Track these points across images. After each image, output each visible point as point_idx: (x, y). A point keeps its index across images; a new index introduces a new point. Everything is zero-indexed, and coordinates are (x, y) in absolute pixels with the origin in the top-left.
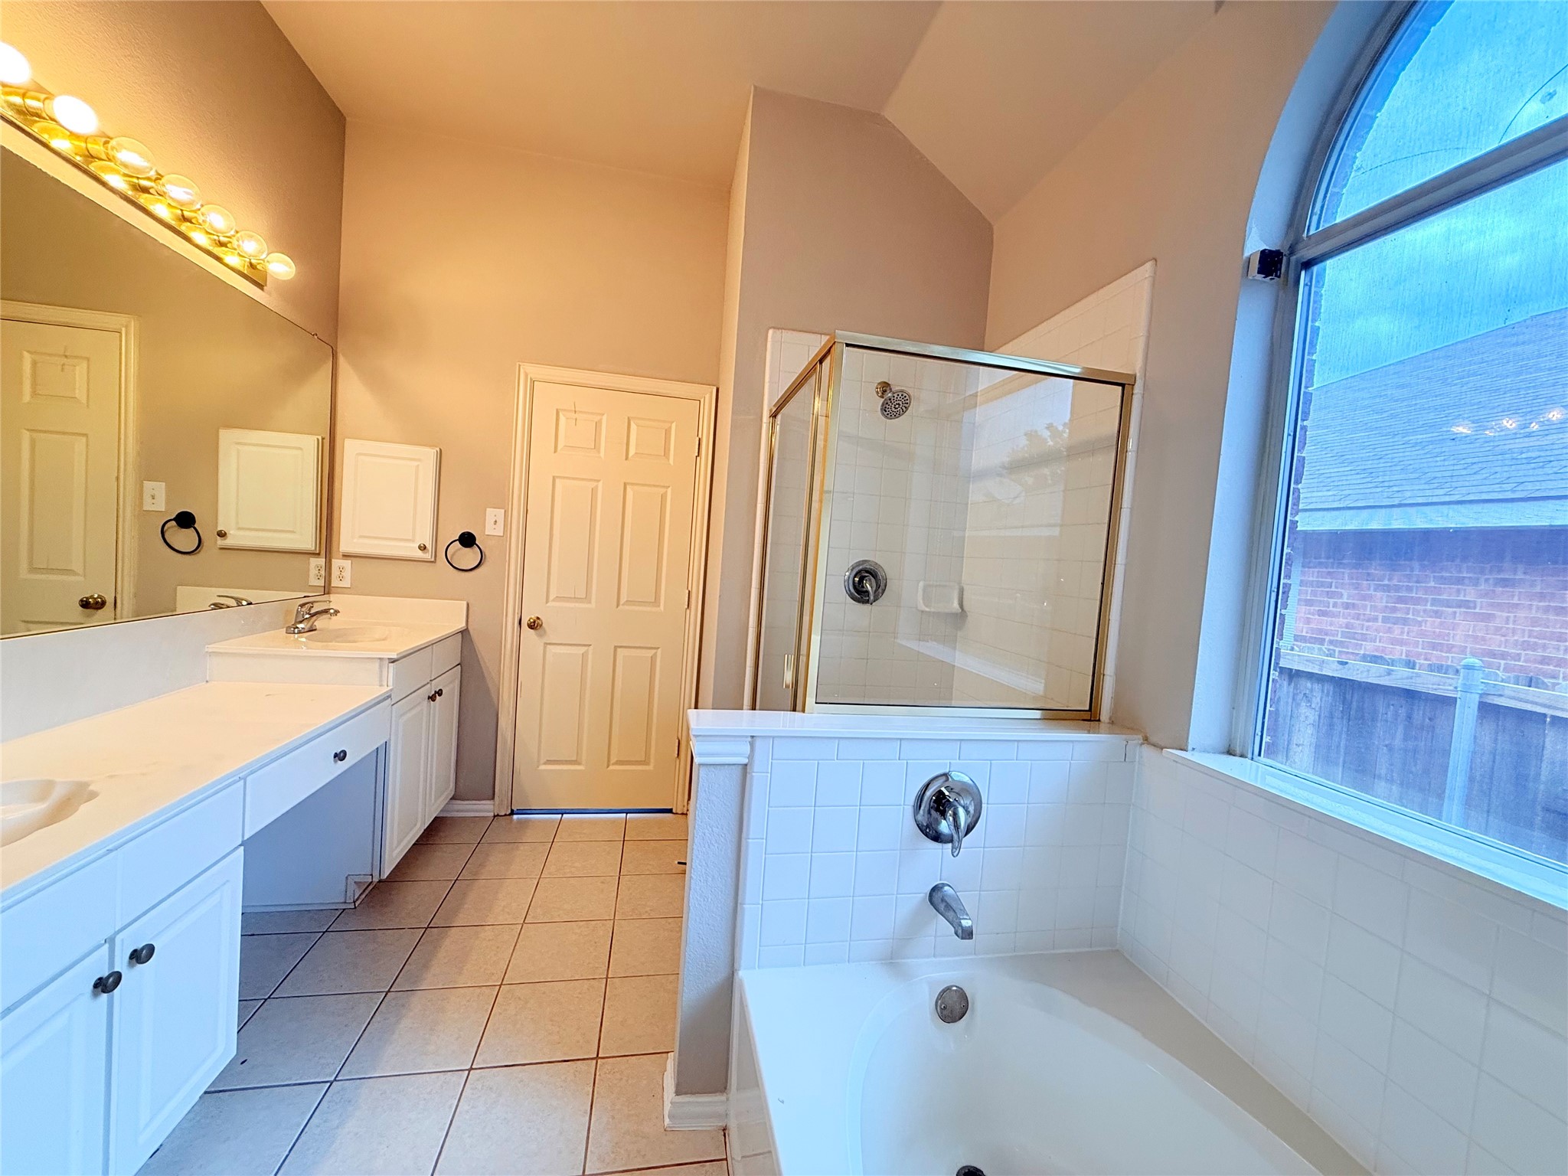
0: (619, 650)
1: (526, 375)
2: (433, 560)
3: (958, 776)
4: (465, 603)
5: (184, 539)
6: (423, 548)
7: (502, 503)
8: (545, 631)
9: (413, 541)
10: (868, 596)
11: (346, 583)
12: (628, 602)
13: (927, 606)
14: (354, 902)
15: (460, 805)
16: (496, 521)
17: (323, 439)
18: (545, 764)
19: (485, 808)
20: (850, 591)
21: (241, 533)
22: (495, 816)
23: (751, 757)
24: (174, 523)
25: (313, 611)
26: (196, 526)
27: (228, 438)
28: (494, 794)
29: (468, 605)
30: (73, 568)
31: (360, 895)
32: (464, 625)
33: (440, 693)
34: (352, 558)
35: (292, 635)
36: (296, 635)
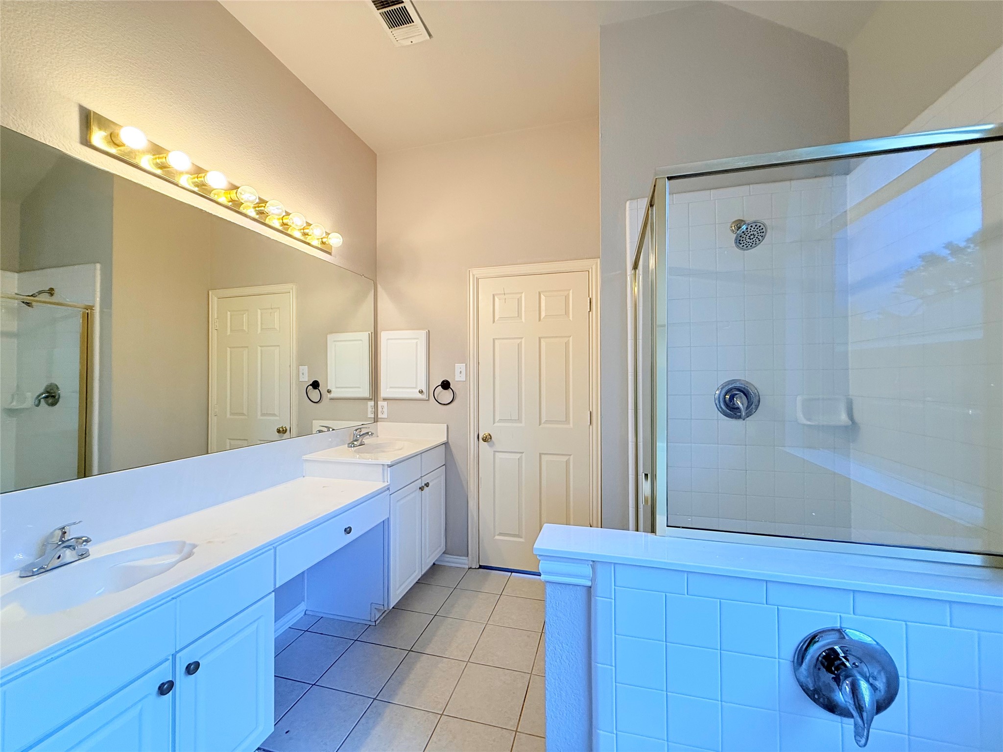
0: (543, 456)
1: (474, 275)
2: (427, 399)
3: (854, 635)
4: (446, 425)
5: (314, 394)
6: (421, 392)
7: (464, 360)
8: (493, 443)
9: (416, 388)
10: (740, 413)
11: (385, 416)
12: (547, 422)
13: (809, 420)
14: (375, 621)
15: (448, 558)
16: (461, 372)
17: (372, 333)
18: (498, 535)
19: (464, 562)
20: (721, 408)
21: (339, 390)
22: (469, 569)
23: (593, 580)
24: (311, 387)
25: (362, 433)
26: (319, 388)
27: (331, 338)
28: (468, 554)
29: (448, 426)
30: (276, 413)
31: (379, 617)
32: (446, 439)
33: (427, 485)
34: (388, 401)
35: (350, 448)
36: (352, 448)
